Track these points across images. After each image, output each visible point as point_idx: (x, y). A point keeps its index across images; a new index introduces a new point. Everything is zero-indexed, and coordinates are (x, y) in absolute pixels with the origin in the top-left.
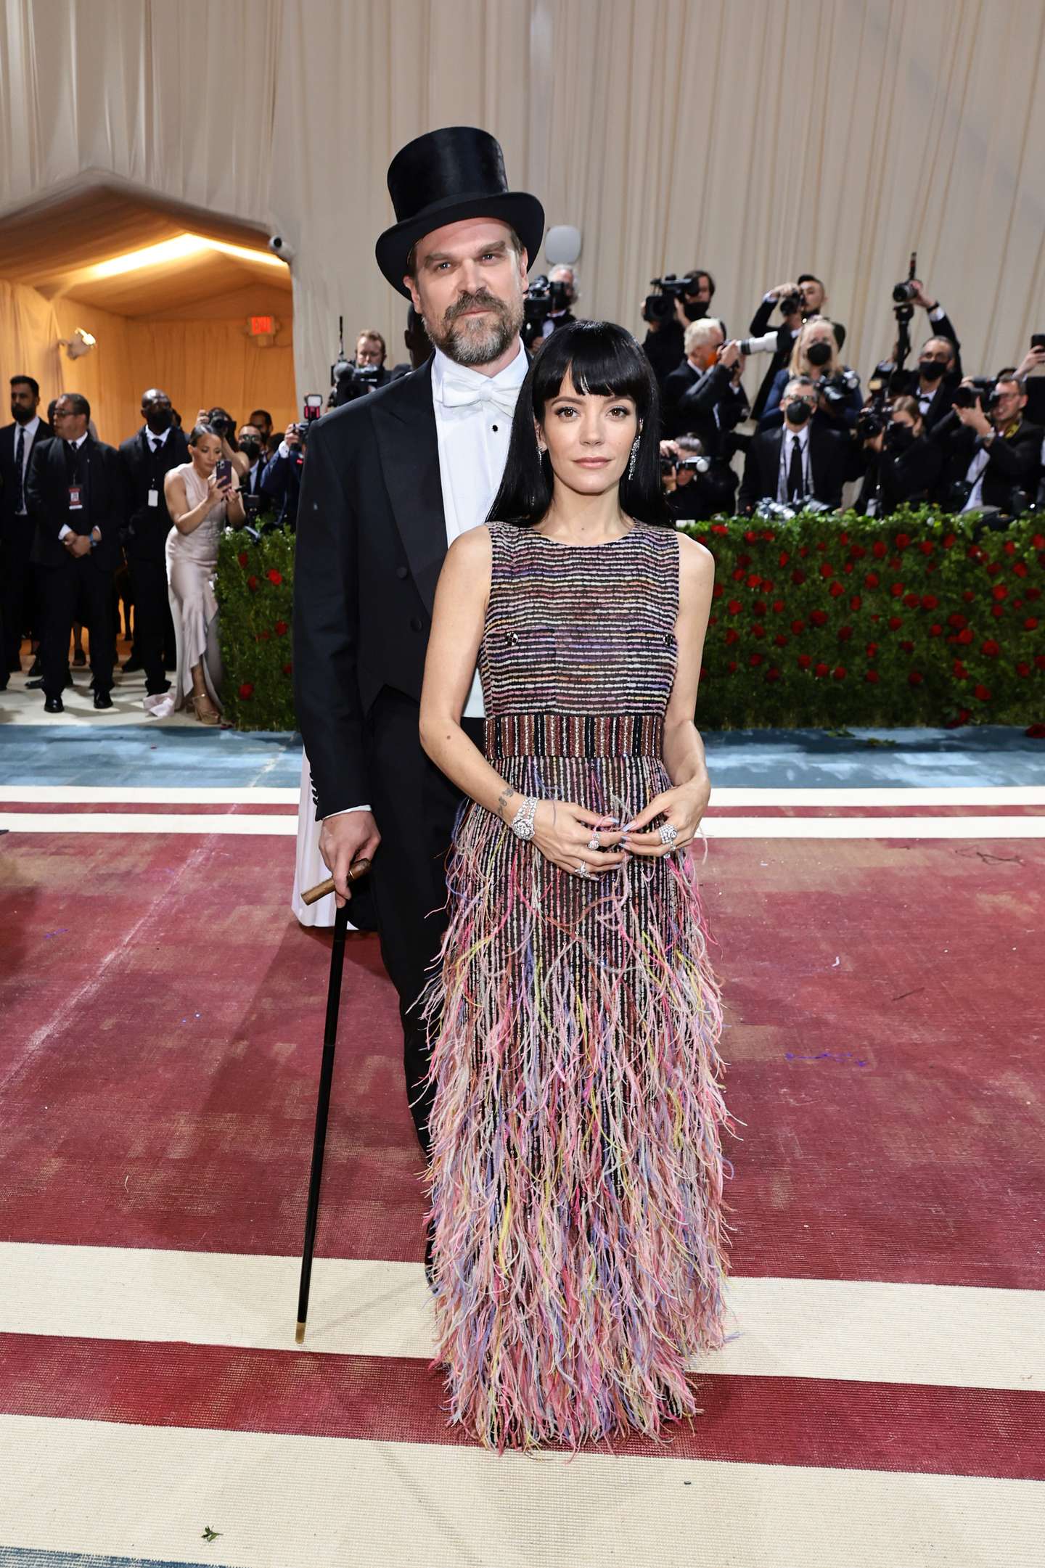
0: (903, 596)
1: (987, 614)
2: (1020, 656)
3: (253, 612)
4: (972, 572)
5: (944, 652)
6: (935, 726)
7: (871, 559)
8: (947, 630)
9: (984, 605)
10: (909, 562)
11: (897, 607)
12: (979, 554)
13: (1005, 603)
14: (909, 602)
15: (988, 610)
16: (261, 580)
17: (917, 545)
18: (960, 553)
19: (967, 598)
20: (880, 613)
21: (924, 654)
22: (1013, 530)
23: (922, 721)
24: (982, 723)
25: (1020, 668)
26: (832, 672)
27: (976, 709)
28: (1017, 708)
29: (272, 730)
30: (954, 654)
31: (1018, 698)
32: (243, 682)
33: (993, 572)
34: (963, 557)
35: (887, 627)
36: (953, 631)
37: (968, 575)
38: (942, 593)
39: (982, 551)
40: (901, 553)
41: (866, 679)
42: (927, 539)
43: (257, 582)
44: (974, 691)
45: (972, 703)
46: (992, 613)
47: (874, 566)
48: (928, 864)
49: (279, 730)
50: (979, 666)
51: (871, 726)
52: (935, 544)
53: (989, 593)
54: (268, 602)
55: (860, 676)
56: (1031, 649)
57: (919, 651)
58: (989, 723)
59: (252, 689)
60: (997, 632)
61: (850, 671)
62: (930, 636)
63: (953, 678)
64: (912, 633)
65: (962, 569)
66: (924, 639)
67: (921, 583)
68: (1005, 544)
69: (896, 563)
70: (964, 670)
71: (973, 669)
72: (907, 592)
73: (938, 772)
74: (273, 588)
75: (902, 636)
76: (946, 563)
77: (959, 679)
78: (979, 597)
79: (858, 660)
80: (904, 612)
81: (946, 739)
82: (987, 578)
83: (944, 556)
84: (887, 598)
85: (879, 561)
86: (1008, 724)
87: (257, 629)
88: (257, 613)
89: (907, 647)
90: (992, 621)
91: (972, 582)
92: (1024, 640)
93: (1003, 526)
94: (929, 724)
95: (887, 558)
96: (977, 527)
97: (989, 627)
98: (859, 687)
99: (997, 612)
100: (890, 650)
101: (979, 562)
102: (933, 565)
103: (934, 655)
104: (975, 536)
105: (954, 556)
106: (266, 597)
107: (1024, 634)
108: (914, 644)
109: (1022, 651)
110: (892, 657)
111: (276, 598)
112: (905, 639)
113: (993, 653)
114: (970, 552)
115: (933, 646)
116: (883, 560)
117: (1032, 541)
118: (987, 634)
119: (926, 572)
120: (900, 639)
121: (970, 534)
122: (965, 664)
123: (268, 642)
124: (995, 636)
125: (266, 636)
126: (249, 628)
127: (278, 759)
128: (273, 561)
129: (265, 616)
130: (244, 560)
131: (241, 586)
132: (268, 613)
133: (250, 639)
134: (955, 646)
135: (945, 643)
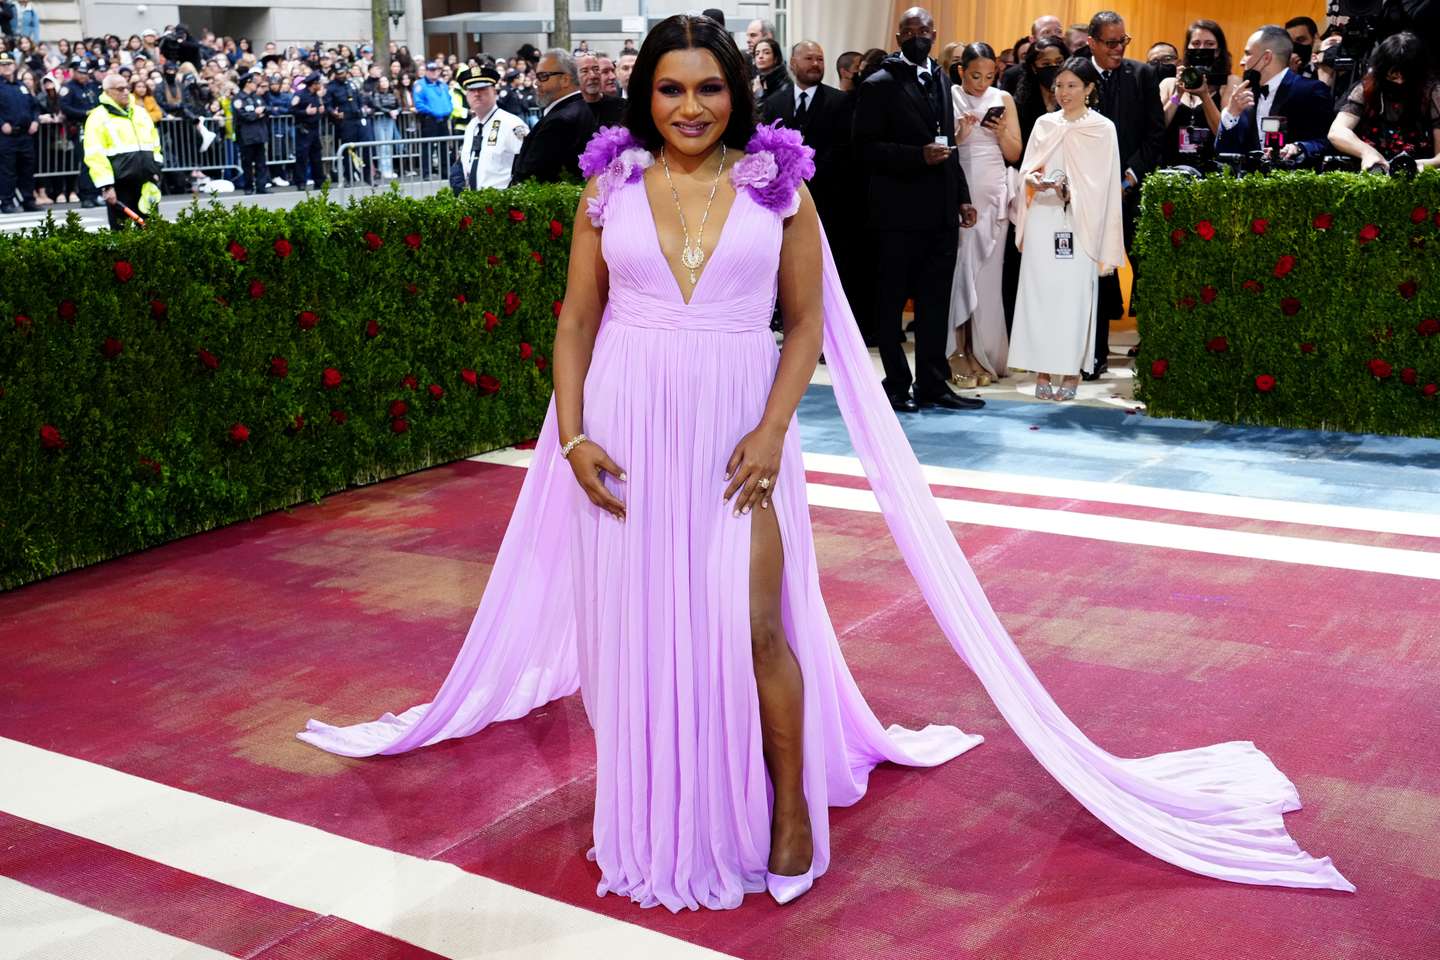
3: (1175, 272)
16: (1188, 233)
29: (1190, 418)
32: (1156, 356)
43: (1181, 238)
49: (1198, 419)
54: (1195, 261)
59: (1167, 367)
74: (1203, 243)
87: (1178, 293)
88: (1180, 274)
106: (1192, 254)
111: (1205, 256)
123: (1190, 312)
125: (1189, 302)
126: (1168, 292)
127: (1171, 453)
128: (1206, 210)
129: (1190, 277)
130: (1169, 209)
131: (1162, 241)
132: (1193, 274)
133: (1168, 306)
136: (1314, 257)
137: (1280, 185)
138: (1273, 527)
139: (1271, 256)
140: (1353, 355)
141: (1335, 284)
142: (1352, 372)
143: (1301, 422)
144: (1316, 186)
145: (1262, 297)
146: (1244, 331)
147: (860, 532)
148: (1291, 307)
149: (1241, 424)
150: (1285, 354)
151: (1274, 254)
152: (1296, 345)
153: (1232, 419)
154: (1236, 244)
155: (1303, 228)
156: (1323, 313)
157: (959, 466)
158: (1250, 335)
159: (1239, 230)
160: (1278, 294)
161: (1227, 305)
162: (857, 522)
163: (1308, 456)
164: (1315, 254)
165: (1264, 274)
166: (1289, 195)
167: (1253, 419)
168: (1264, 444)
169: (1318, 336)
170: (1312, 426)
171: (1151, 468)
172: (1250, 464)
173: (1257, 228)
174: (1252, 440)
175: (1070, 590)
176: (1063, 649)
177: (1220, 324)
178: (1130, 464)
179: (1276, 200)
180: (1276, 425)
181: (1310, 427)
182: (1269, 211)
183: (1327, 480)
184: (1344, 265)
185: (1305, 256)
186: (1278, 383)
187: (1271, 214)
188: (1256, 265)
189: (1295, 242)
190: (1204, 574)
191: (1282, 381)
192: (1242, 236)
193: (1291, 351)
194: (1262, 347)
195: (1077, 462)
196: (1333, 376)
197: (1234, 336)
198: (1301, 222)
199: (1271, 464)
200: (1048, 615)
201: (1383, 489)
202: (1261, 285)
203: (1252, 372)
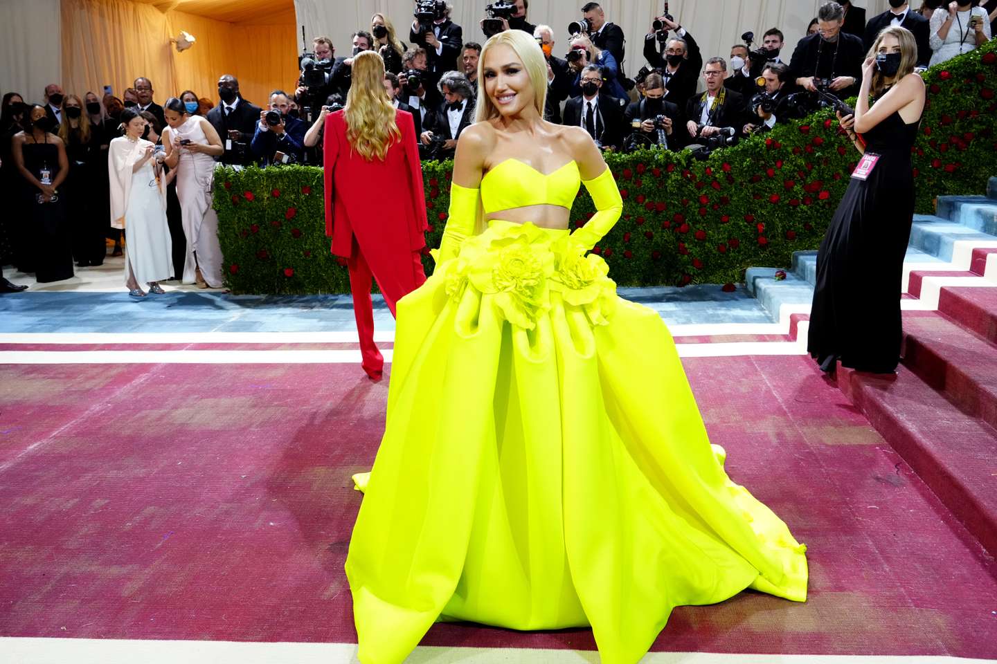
0: (644, 203)
1: (696, 213)
2: (720, 240)
3: (236, 218)
4: (686, 187)
5: (673, 238)
6: (672, 285)
7: (623, 180)
8: (673, 223)
9: (694, 207)
10: (646, 181)
11: (641, 210)
12: (689, 175)
13: (707, 206)
14: (649, 207)
15: (697, 211)
16: (240, 197)
17: (650, 171)
18: (677, 175)
19: (684, 203)
20: (631, 214)
21: (659, 240)
22: (711, 159)
23: (663, 282)
24: (700, 282)
25: (721, 248)
26: (604, 252)
27: (694, 273)
28: (721, 273)
29: (254, 294)
30: (678, 239)
31: (721, 266)
32: (232, 263)
33: (699, 187)
34: (679, 178)
35: (635, 223)
36: (677, 224)
37: (683, 189)
38: (669, 201)
39: (691, 173)
40: (641, 176)
41: (624, 255)
42: (656, 167)
43: (237, 199)
44: (693, 263)
45: (691, 270)
46: (699, 213)
47: (625, 184)
49: (259, 294)
50: (696, 247)
51: (631, 285)
52: (662, 169)
53: (698, 200)
54: (246, 212)
55: (621, 254)
56: (725, 236)
57: (657, 238)
58: (704, 283)
59: (238, 268)
60: (704, 225)
61: (615, 251)
62: (663, 228)
63: (680, 255)
64: (651, 226)
65: (680, 186)
66: (660, 230)
67: (655, 194)
68: (706, 168)
69: (638, 182)
70: (686, 249)
71: (691, 249)
72: (647, 200)
74: (249, 203)
75: (645, 228)
76: (670, 182)
77: (683, 254)
78: (691, 202)
79: (619, 244)
80: (645, 213)
82: (696, 190)
83: (668, 177)
84: (634, 204)
85: (628, 182)
86: (717, 283)
87: (240, 229)
88: (239, 218)
89: (649, 236)
90: (699, 218)
91: (687, 193)
92: (721, 229)
93: (705, 158)
94: (667, 285)
95: (633, 179)
96: (689, 158)
97: (698, 222)
98: (620, 261)
99: (703, 212)
100: (639, 237)
101: (690, 180)
102: (662, 183)
103: (666, 240)
104: (687, 164)
105: (673, 177)
106: (244, 208)
107: (722, 225)
108: (653, 233)
109: (720, 237)
110: (640, 242)
111: (250, 209)
112: (648, 230)
113: (702, 238)
114: (683, 174)
115: (665, 235)
116: (631, 181)
117: (722, 167)
118: (698, 226)
119: (658, 187)
120: (645, 230)
121: (683, 162)
122: (686, 245)
123: (247, 239)
124: (704, 227)
125: (245, 234)
126: (234, 229)
127: (244, 313)
128: (248, 185)
129: (244, 221)
130: (228, 186)
131: (227, 202)
132: (246, 218)
133: (235, 236)
134: (679, 234)
135: (673, 233)
136: (304, 208)
137: (283, 171)
138: (294, 346)
139: (284, 208)
140: (329, 256)
141: (316, 220)
142: (330, 264)
143: (308, 291)
144: (301, 172)
145: (282, 230)
146: (275, 247)
147: (63, 376)
148: (296, 234)
149: (279, 294)
150: (296, 257)
151: (285, 207)
152: (301, 253)
153: (275, 292)
154: (266, 203)
155: (297, 194)
156: (312, 236)
157: (125, 332)
158: (278, 248)
159: (266, 195)
160: (290, 227)
161: (265, 234)
162: (61, 370)
163: (312, 308)
164: (305, 206)
165: (281, 218)
166: (288, 177)
167: (286, 292)
168: (291, 304)
169: (312, 247)
170: (314, 293)
171: (233, 322)
172: (284, 315)
173: (275, 194)
174: (285, 303)
175: (187, 394)
176: (182, 424)
177: (263, 244)
178: (220, 321)
179: (282, 179)
180: (297, 293)
181: (314, 294)
182: (280, 185)
183: (321, 319)
184: (319, 212)
185: (300, 208)
186: (295, 272)
187: (281, 187)
188: (277, 213)
189: (294, 201)
190: (258, 375)
191: (297, 271)
192: (268, 198)
193: (300, 256)
194: (285, 255)
195: (193, 323)
196: (321, 267)
197: (270, 250)
198: (296, 190)
199: (294, 314)
200: (176, 408)
201: (346, 321)
202: (280, 223)
203: (281, 268)
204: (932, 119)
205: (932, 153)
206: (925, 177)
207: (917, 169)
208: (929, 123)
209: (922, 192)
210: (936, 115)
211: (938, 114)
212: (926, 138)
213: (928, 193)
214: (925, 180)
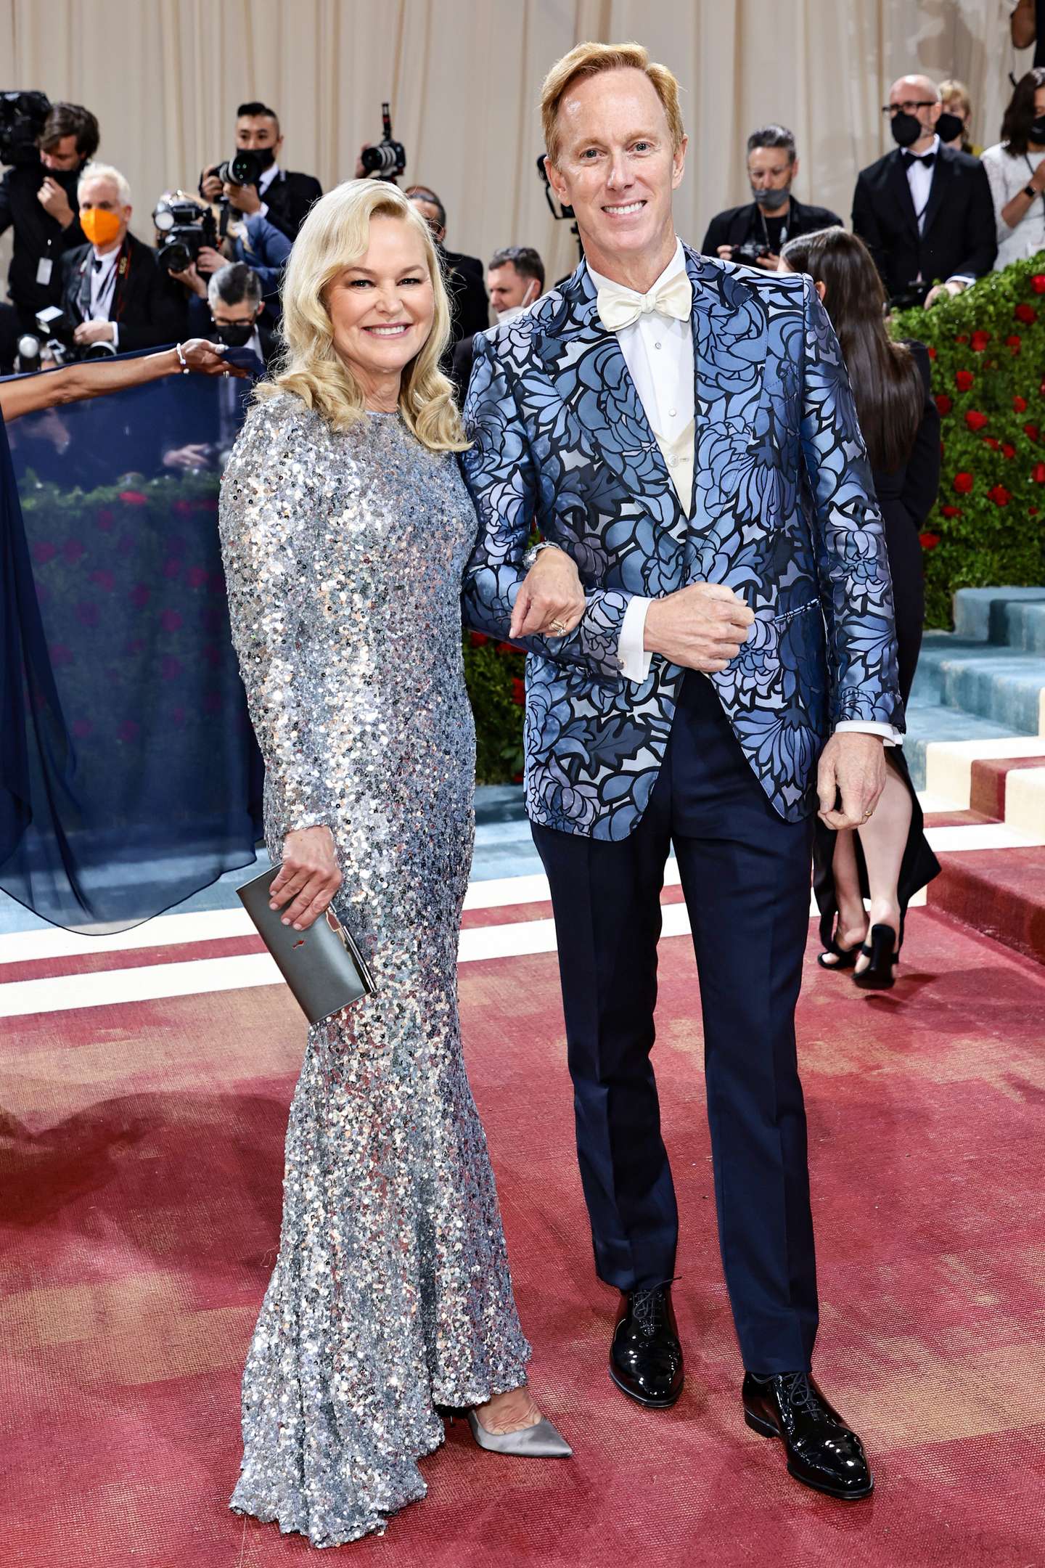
5: (497, 668)
6: (499, 783)
48: (486, 1001)
63: (514, 707)
73: (503, 854)
81: (514, 801)
103: (482, 674)
115: (478, 659)
134: (511, 658)
135: (497, 656)
204: (1026, 378)
205: (1032, 452)
206: (1020, 503)
207: (1005, 488)
208: (1021, 386)
209: (1020, 537)
210: (1033, 373)
211: (1036, 367)
212: (1020, 419)
213: (1031, 539)
214: (1025, 512)
